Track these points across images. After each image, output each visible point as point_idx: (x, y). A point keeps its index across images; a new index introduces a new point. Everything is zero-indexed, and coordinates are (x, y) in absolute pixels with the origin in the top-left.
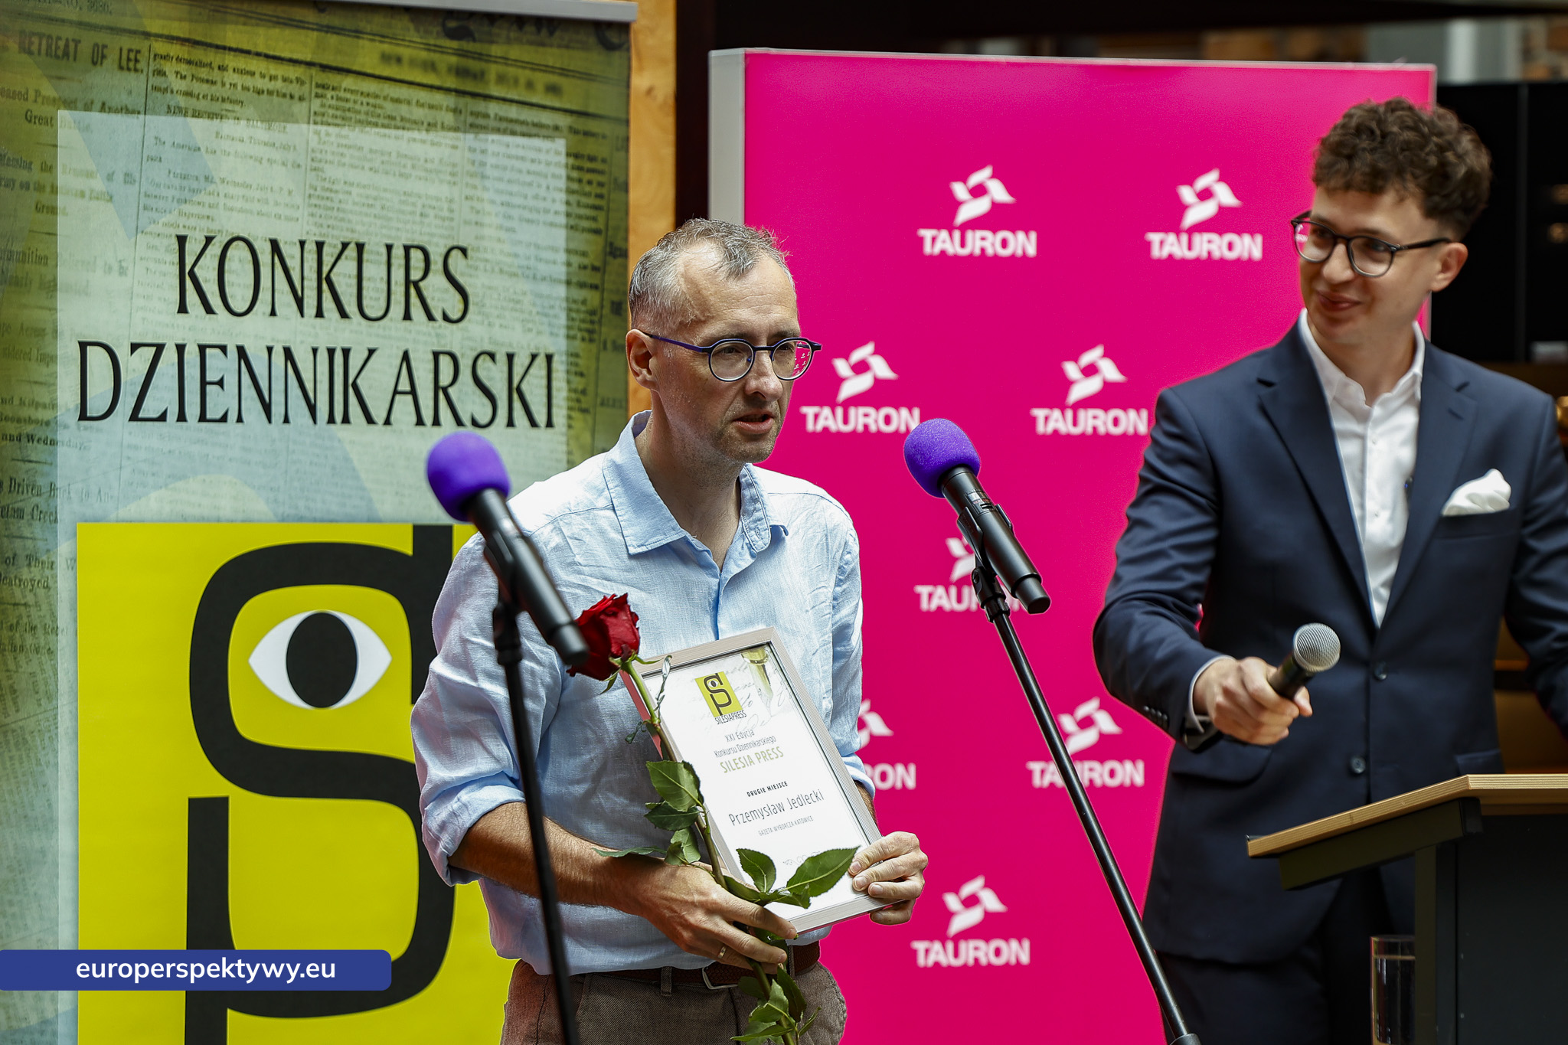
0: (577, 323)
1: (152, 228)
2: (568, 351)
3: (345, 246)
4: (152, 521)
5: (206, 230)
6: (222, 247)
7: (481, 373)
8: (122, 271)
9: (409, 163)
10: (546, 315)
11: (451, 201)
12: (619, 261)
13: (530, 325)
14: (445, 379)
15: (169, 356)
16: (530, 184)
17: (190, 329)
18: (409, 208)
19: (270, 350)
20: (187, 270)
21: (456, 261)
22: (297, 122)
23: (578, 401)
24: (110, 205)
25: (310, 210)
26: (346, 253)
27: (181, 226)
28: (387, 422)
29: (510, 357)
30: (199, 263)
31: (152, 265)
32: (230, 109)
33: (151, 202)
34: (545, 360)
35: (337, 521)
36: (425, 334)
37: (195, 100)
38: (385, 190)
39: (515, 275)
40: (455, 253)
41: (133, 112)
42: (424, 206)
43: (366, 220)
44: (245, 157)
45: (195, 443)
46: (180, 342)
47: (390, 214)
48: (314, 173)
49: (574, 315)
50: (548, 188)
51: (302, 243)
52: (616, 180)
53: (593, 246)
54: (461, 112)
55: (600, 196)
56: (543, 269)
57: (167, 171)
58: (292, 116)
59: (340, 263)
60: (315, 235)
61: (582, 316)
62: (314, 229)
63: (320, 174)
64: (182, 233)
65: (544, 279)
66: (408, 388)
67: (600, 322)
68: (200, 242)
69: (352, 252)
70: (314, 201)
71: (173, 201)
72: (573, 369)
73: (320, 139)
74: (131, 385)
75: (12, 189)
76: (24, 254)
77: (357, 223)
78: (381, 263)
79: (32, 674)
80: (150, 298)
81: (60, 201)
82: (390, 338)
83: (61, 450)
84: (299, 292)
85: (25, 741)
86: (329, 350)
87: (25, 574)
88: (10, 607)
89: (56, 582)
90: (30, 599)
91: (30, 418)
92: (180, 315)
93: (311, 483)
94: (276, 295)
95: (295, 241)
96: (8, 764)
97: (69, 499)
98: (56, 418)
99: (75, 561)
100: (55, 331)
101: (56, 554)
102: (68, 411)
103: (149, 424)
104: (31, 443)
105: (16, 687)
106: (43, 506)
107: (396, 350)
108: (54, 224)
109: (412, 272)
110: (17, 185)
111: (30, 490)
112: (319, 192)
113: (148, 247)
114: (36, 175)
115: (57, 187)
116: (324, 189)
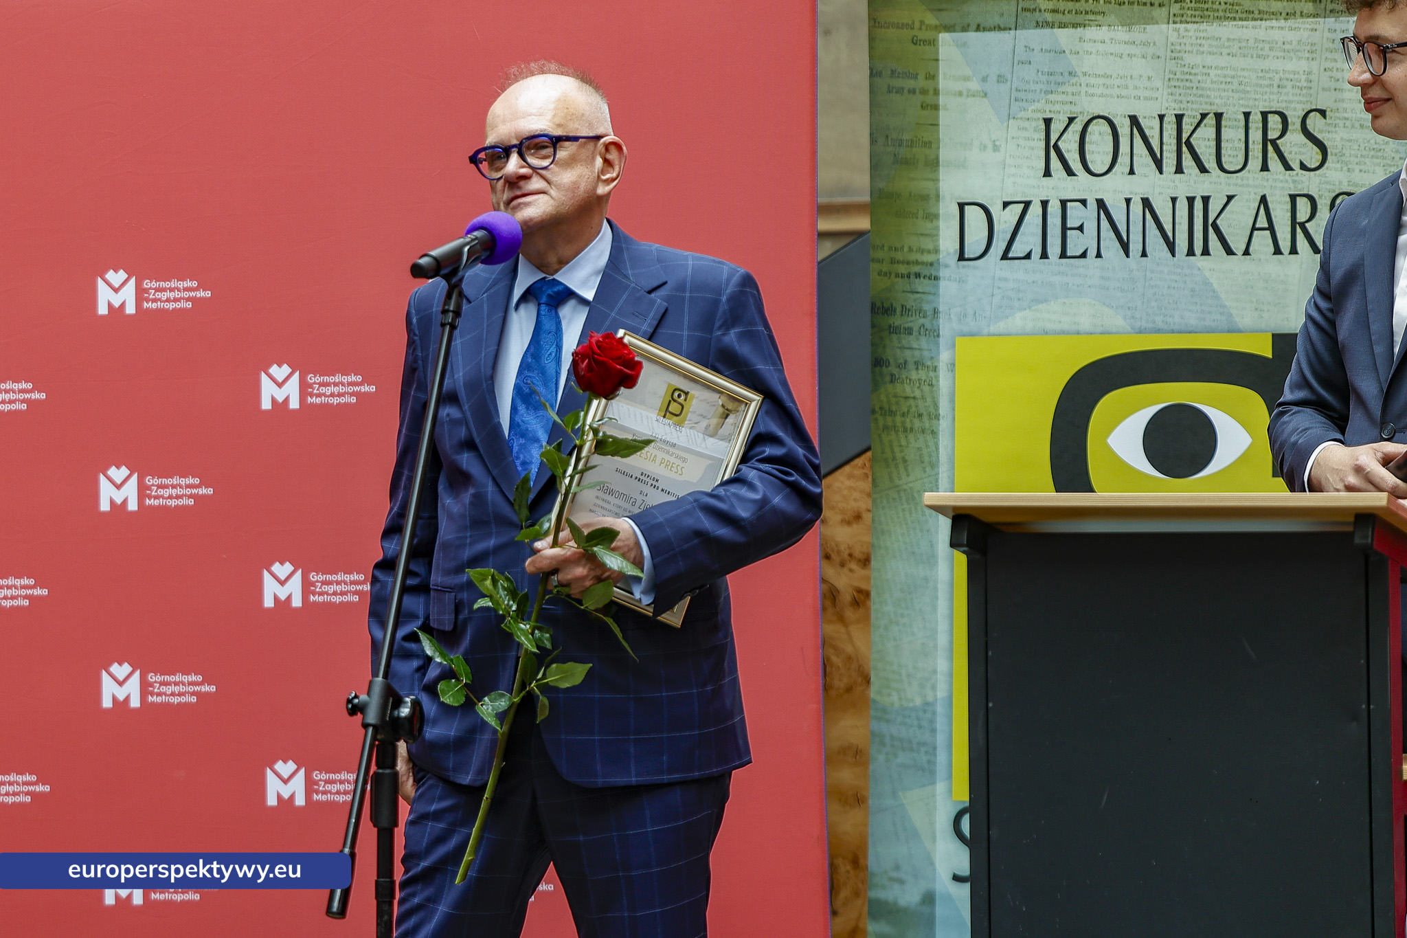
1: (1023, 114)
3: (1204, 116)
4: (1017, 334)
5: (1069, 112)
6: (1083, 125)
9: (1267, 47)
11: (1309, 73)
14: (1302, 216)
15: (1035, 211)
17: (1053, 189)
18: (1267, 82)
19: (1128, 201)
20: (1052, 144)
21: (1315, 123)
22: (1158, 24)
24: (985, 100)
25: (1170, 90)
26: (1205, 121)
27: (1048, 111)
28: (1246, 253)
30: (1063, 138)
31: (1022, 142)
32: (1093, 19)
33: (1021, 95)
35: (1197, 333)
36: (1282, 181)
37: (1061, 15)
38: (1243, 70)
40: (1314, 117)
41: (1005, 29)
42: (1281, 80)
43: (1223, 94)
44: (1107, 54)
45: (1056, 275)
46: (1044, 199)
47: (1248, 89)
48: (1173, 62)
51: (1161, 117)
54: (1320, 1)
57: (1036, 71)
58: (1153, 19)
59: (1199, 129)
60: (1174, 109)
62: (1173, 105)
63: (1180, 62)
64: (1048, 116)
66: (1266, 225)
68: (1063, 122)
69: (1210, 120)
70: (1173, 83)
71: (1041, 93)
73: (1179, 34)
74: (1003, 232)
75: (902, 95)
76: (912, 141)
77: (1215, 97)
78: (1238, 128)
79: (919, 449)
80: (1020, 167)
81: (942, 100)
82: (1248, 186)
83: (942, 284)
84: (1159, 155)
85: (914, 498)
86: (1188, 198)
87: (914, 375)
88: (902, 400)
89: (938, 381)
90: (917, 393)
91: (917, 261)
92: (1045, 178)
93: (1169, 303)
94: (1135, 158)
95: (1153, 115)
96: (901, 514)
97: (950, 319)
98: (938, 260)
99: (954, 365)
100: (938, 196)
101: (938, 360)
102: (949, 254)
103: (1016, 261)
104: (918, 279)
105: (907, 458)
106: (928, 325)
107: (1252, 196)
108: (937, 117)
109: (1269, 133)
110: (906, 91)
111: (918, 313)
112: (1179, 76)
113: (1019, 129)
114: (921, 83)
115: (939, 91)
116: (1183, 73)
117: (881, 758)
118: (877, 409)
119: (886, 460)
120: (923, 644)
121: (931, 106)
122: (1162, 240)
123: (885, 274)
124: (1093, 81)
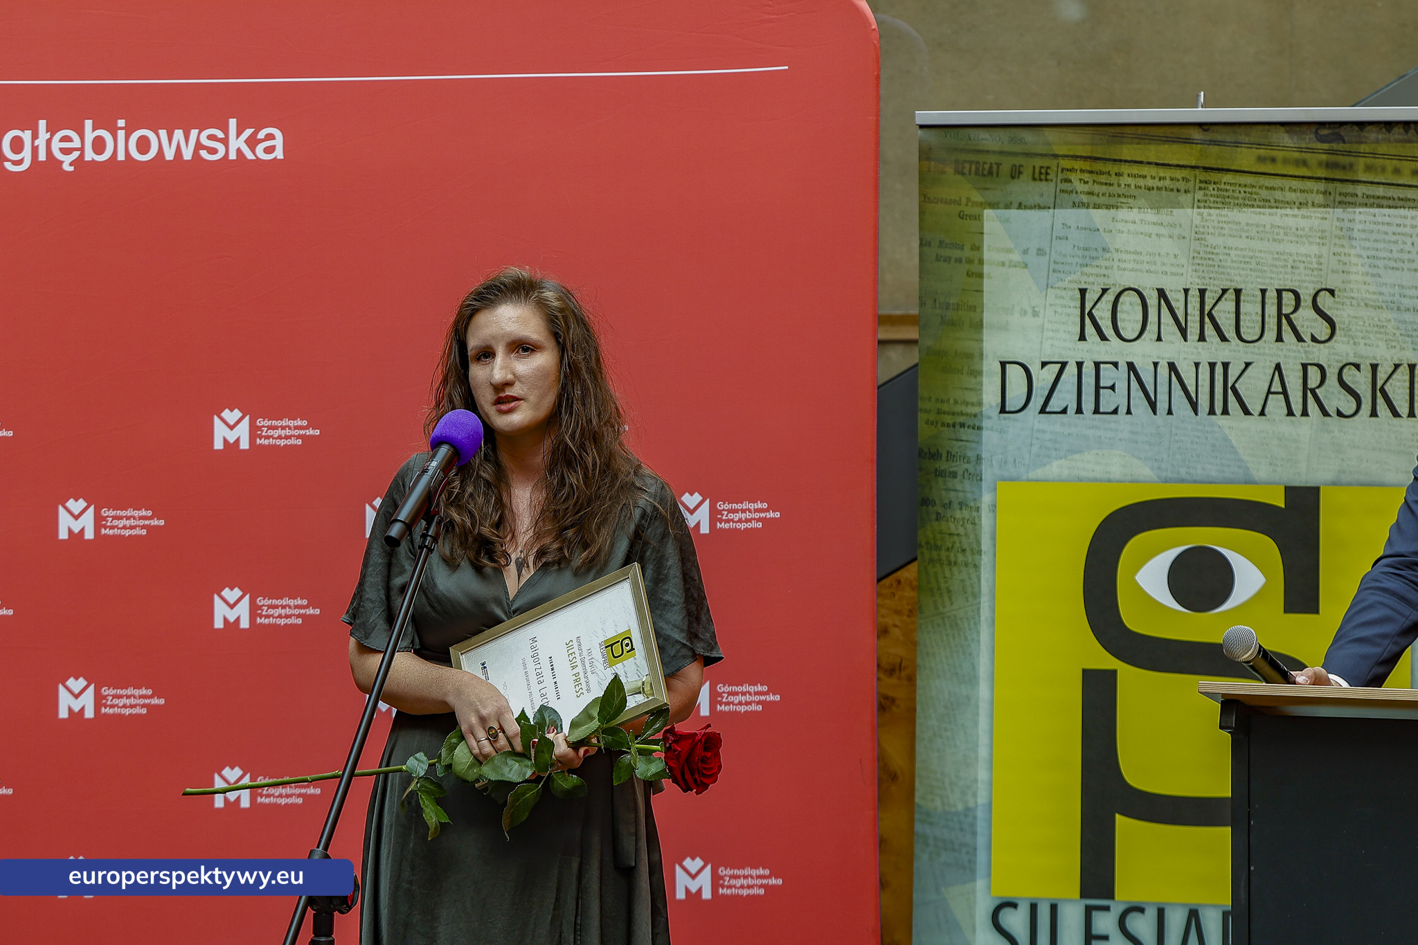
1: (1060, 284)
3: (1224, 291)
4: (1054, 481)
5: (1102, 284)
6: (1116, 295)
7: (1347, 379)
9: (1282, 231)
10: (1408, 336)
11: (1320, 257)
13: (1394, 343)
14: (1313, 383)
15: (1071, 370)
16: (1394, 243)
17: (1087, 351)
18: (1281, 263)
19: (1156, 364)
20: (1087, 311)
21: (1325, 301)
22: (1184, 208)
24: (1025, 270)
25: (1194, 267)
26: (1225, 296)
27: (1083, 282)
28: (1262, 413)
29: (1374, 367)
30: (1097, 307)
31: (1059, 309)
32: (1125, 201)
33: (1059, 267)
34: (1407, 368)
35: (1215, 483)
36: (1295, 351)
37: (1095, 197)
38: (1261, 251)
39: (1380, 307)
40: (1324, 294)
41: (1044, 208)
42: (1294, 261)
43: (1242, 272)
44: (1137, 233)
45: (1090, 429)
46: (1079, 360)
47: (1265, 268)
48: (1197, 242)
50: (1413, 244)
51: (1186, 291)
54: (1330, 193)
56: (1406, 303)
57: (1072, 246)
58: (1179, 203)
59: (1220, 303)
60: (1198, 284)
62: (1197, 280)
63: (1203, 242)
64: (1084, 286)
65: (1407, 310)
66: (1280, 390)
68: (1097, 293)
69: (1231, 295)
70: (1197, 261)
71: (1077, 266)
73: (1203, 218)
74: (1041, 389)
75: (949, 263)
76: (958, 304)
77: (1235, 275)
78: (1256, 302)
79: (963, 581)
80: (1057, 331)
81: (986, 269)
82: (1264, 354)
83: (985, 433)
84: (1184, 325)
85: (957, 625)
86: (1209, 363)
87: (958, 514)
88: (947, 536)
89: (981, 520)
90: (961, 531)
91: (962, 412)
92: (1080, 342)
93: (1192, 456)
94: (1162, 327)
95: (1180, 289)
96: (945, 638)
97: (992, 465)
98: (982, 412)
99: (995, 506)
100: (982, 355)
101: (981, 502)
102: (991, 407)
103: (1054, 415)
104: (963, 429)
105: (951, 588)
106: (971, 470)
107: (1268, 364)
108: (982, 285)
109: (1284, 308)
110: (953, 260)
111: (962, 460)
112: (1202, 254)
113: (1056, 297)
114: (967, 253)
115: (983, 261)
116: (1206, 252)
117: (925, 856)
118: (923, 544)
119: (931, 590)
120: (965, 756)
121: (976, 274)
122: (1186, 401)
123: (932, 423)
124: (1124, 256)
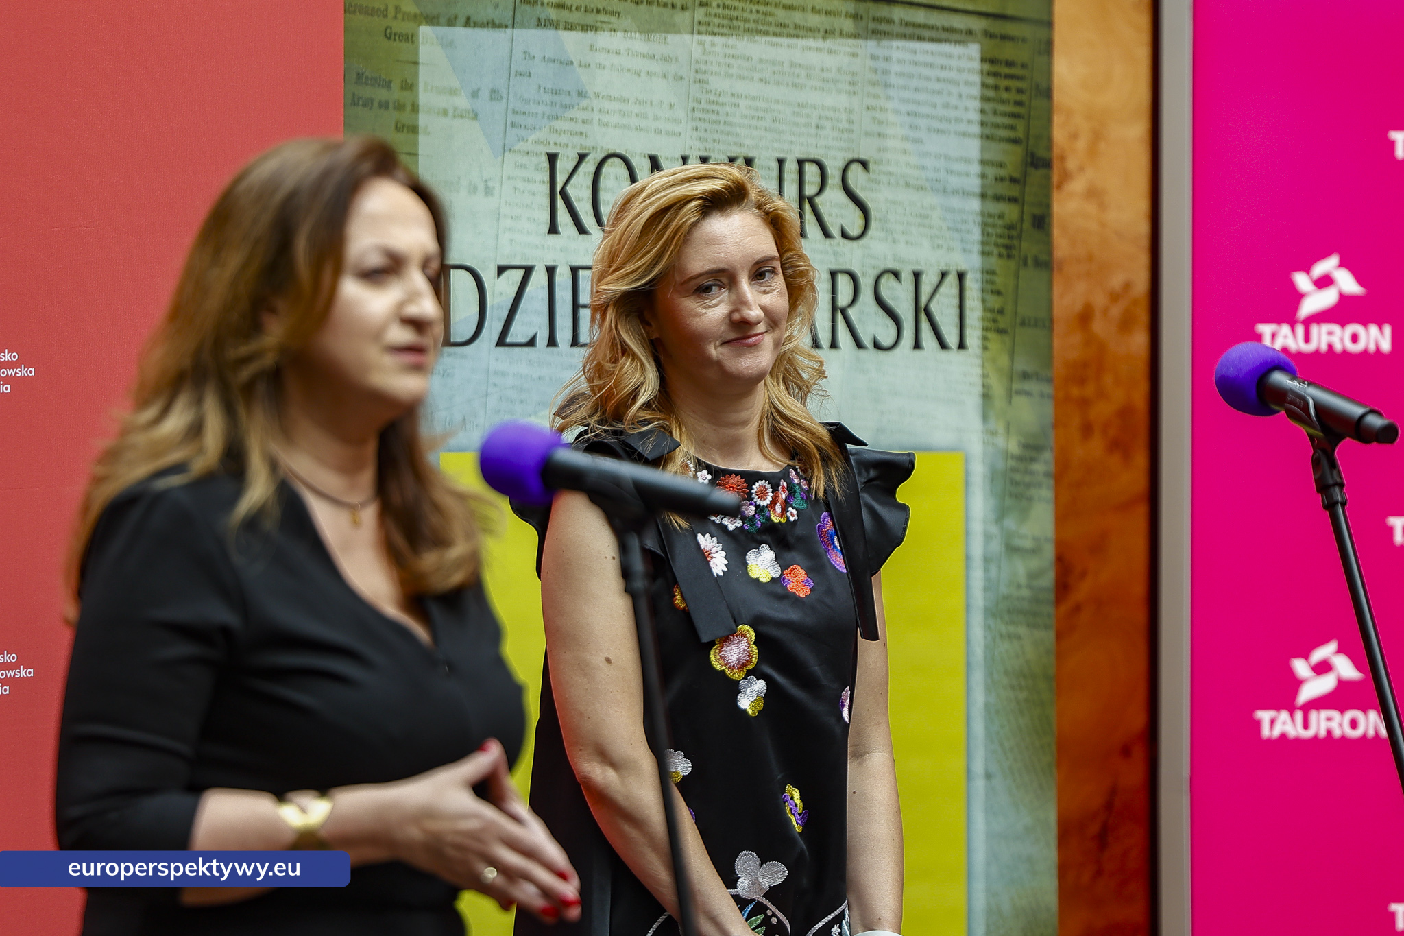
0: (993, 239)
1: (520, 146)
2: (982, 269)
5: (579, 145)
6: (597, 165)
7: (885, 293)
8: (488, 191)
9: (803, 73)
10: (957, 230)
11: (850, 112)
12: (1041, 172)
13: (940, 242)
14: (844, 298)
15: (539, 279)
16: (939, 92)
17: (561, 250)
18: (802, 120)
20: (558, 189)
21: (856, 177)
22: (679, 32)
23: (995, 321)
24: (475, 123)
27: (552, 143)
29: (917, 276)
30: (572, 182)
31: (520, 185)
32: (605, 20)
33: (519, 119)
34: (957, 277)
36: (821, 251)
37: (567, 13)
38: (777, 102)
39: (921, 188)
40: (855, 169)
41: (500, 26)
42: (819, 118)
43: (755, 133)
44: (622, 70)
45: (567, 369)
46: (550, 263)
47: (783, 127)
48: (698, 85)
49: (990, 230)
50: (960, 96)
52: (1037, 86)
53: (1012, 157)
54: (861, 18)
55: (1019, 103)
56: (954, 181)
57: (537, 86)
58: (674, 26)
60: (699, 150)
61: (999, 231)
62: (698, 144)
63: (705, 86)
64: (553, 150)
65: (955, 192)
67: (1020, 237)
68: (572, 159)
70: (698, 114)
71: (543, 117)
72: (989, 287)
73: (704, 49)
74: (498, 307)
75: (370, 109)
77: (746, 137)
78: (772, 179)
80: (518, 218)
81: (422, 120)
92: (550, 235)
95: (676, 156)
97: (433, 426)
103: (517, 349)
108: (416, 144)
109: (806, 187)
110: (376, 104)
112: (703, 105)
113: (517, 166)
114: (395, 94)
115: (418, 106)
116: (709, 102)
121: (408, 127)
124: (606, 105)
